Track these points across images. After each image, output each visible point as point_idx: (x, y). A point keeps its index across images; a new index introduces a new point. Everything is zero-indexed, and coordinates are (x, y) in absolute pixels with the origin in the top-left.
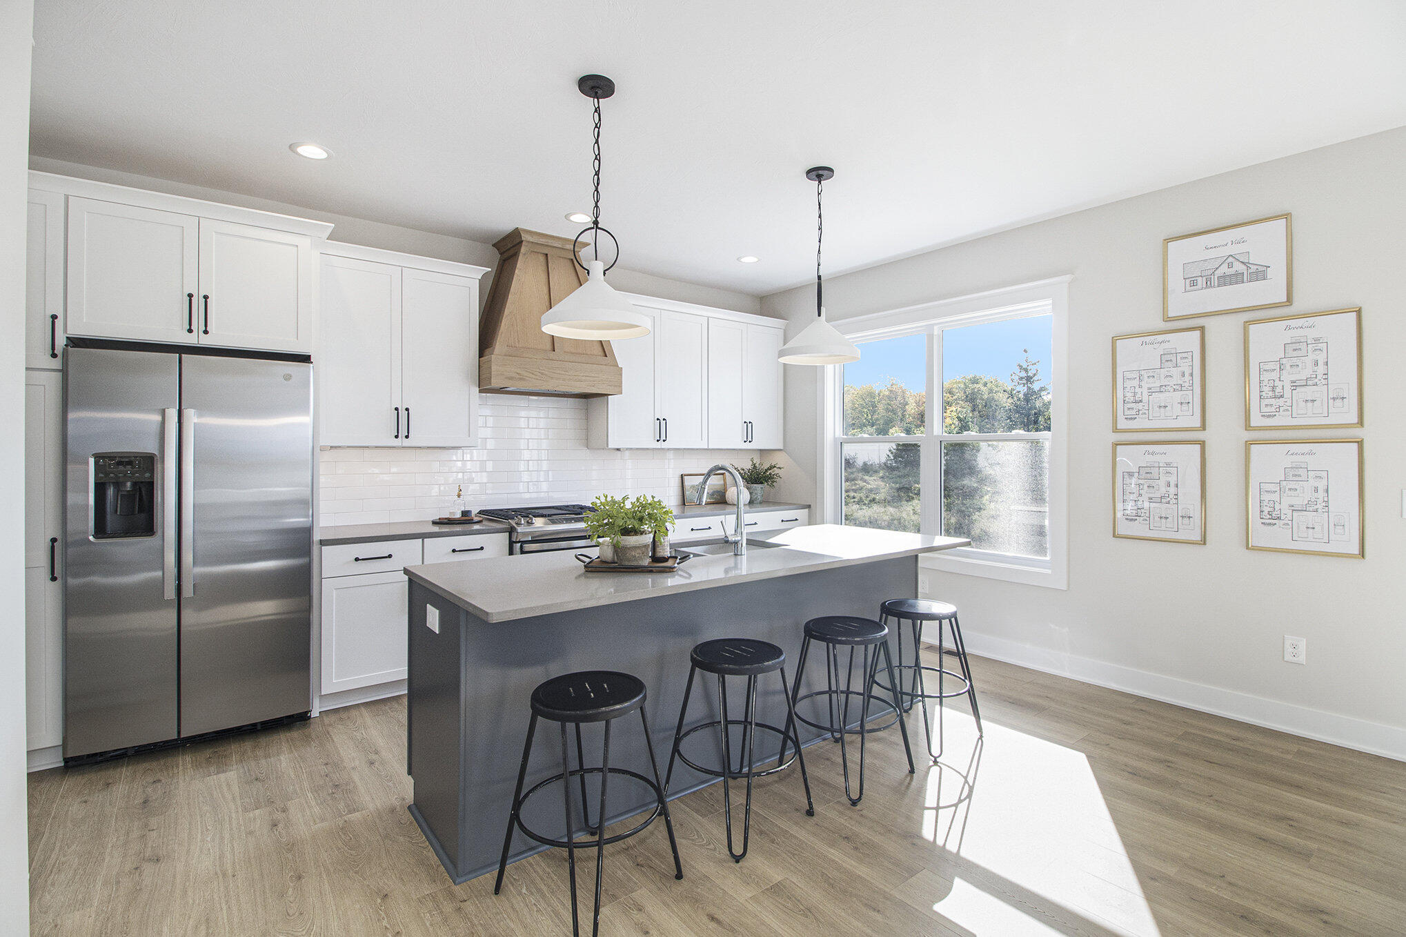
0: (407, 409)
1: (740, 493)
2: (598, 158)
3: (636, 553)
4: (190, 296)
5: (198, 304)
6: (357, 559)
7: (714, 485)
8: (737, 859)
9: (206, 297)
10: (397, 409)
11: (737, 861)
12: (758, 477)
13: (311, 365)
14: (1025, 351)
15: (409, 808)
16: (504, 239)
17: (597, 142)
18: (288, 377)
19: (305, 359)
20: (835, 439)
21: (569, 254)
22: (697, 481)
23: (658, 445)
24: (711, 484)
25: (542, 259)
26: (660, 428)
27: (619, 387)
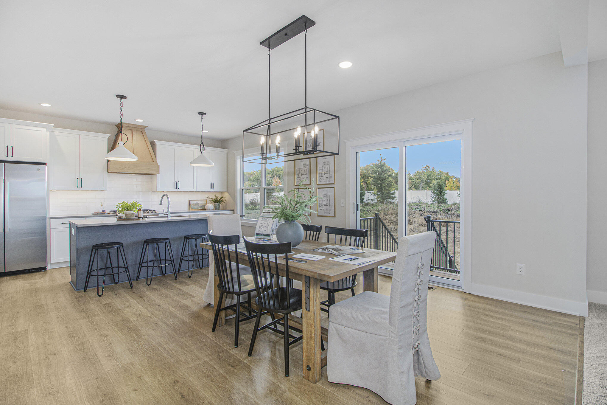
0: (81, 179)
1: (210, 206)
2: (122, 115)
3: (130, 215)
4: (7, 146)
5: (10, 149)
6: (62, 223)
7: (202, 203)
8: (148, 285)
9: (12, 147)
10: (78, 178)
11: (148, 286)
12: (217, 202)
13: (46, 166)
14: (381, 155)
15: (70, 282)
16: (118, 124)
17: (122, 111)
18: (38, 170)
19: (44, 164)
20: (241, 188)
21: (141, 130)
22: (195, 202)
23: (176, 190)
24: (201, 203)
25: (130, 131)
26: (177, 185)
27: (158, 171)
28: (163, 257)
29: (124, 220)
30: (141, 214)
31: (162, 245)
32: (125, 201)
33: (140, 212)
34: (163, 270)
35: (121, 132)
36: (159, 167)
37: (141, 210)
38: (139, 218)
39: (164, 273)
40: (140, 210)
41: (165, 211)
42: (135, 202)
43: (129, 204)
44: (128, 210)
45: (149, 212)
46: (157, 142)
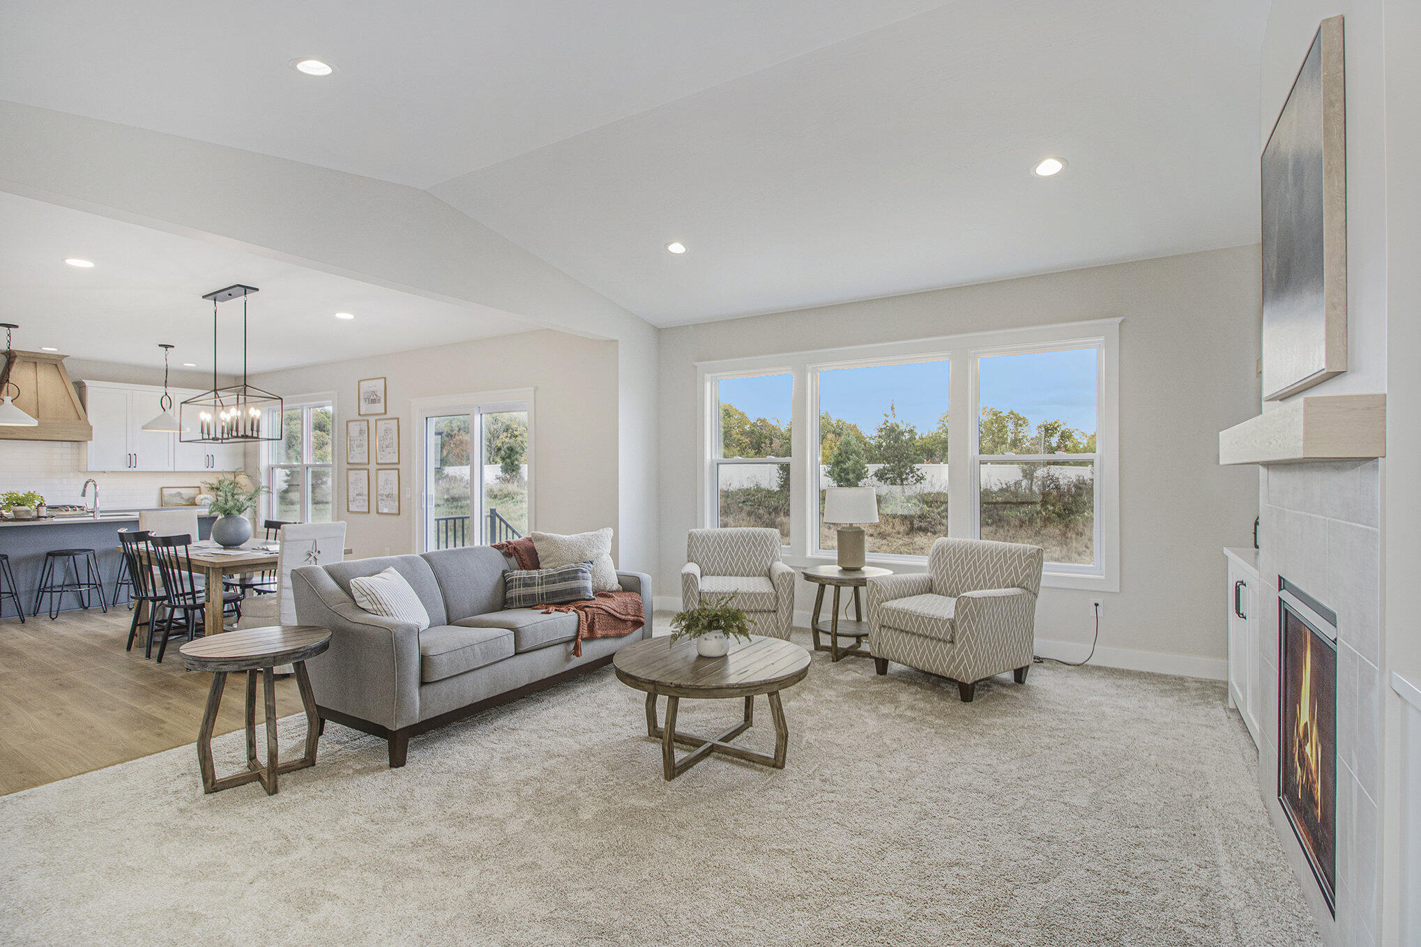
3: (23, 512)
20: (269, 466)
21: (55, 363)
22: (174, 491)
23: (130, 469)
24: (187, 493)
25: (32, 365)
26: (132, 459)
27: (90, 437)
28: (84, 580)
29: (12, 520)
30: (44, 512)
31: (81, 558)
32: (14, 490)
33: (40, 508)
34: (84, 600)
35: (8, 381)
36: (92, 430)
37: (43, 504)
38: (39, 517)
39: (86, 605)
40: (40, 505)
41: (90, 506)
42: (32, 492)
43: (21, 495)
44: (19, 505)
45: (70, 509)
46: (87, 383)
